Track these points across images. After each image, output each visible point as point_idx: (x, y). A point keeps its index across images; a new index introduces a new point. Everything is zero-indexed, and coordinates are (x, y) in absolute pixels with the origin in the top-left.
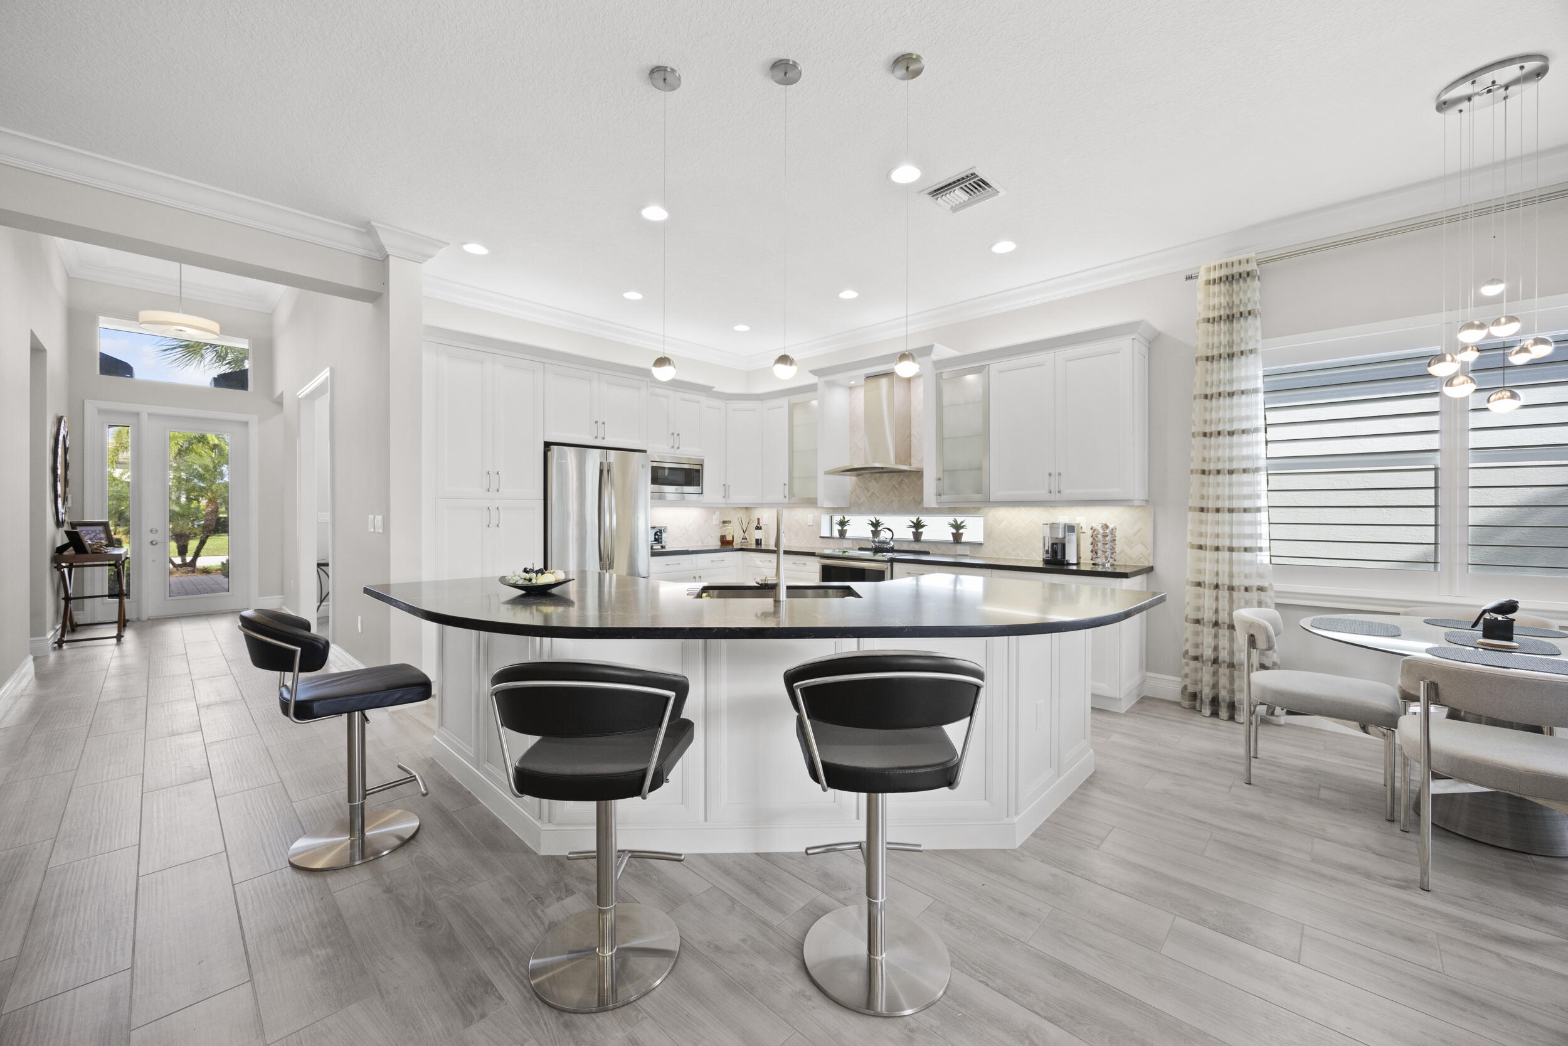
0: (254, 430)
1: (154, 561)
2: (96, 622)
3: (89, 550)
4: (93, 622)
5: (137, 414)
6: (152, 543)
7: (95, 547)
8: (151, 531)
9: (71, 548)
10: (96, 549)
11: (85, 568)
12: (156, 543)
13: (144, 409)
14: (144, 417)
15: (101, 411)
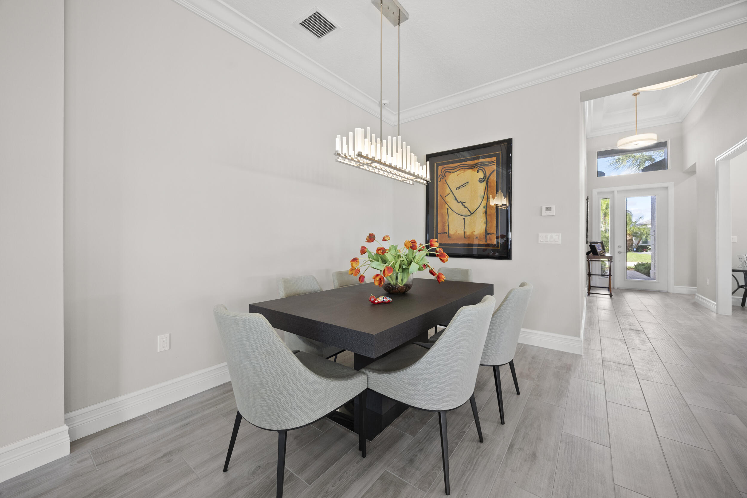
0: (671, 191)
1: (620, 261)
2: (597, 286)
3: (599, 254)
4: (595, 286)
5: (613, 192)
6: (619, 252)
7: (601, 253)
8: (619, 247)
9: (592, 253)
10: (602, 254)
11: (593, 262)
12: (621, 252)
13: (615, 189)
14: (616, 193)
15: (599, 193)
